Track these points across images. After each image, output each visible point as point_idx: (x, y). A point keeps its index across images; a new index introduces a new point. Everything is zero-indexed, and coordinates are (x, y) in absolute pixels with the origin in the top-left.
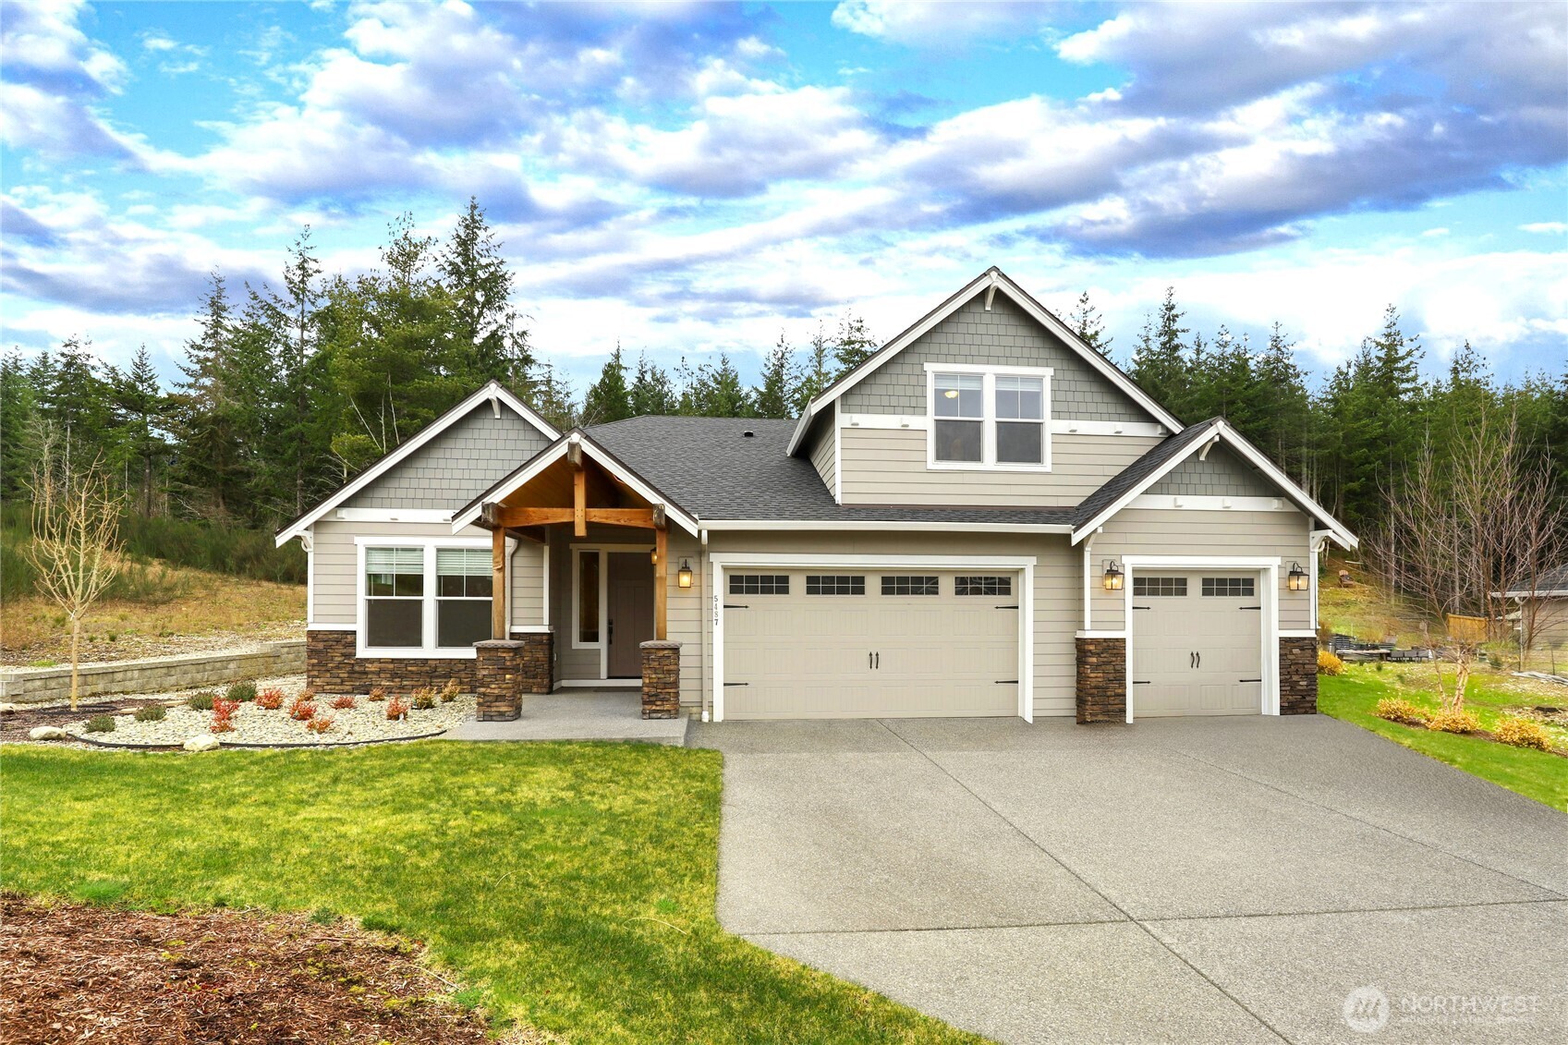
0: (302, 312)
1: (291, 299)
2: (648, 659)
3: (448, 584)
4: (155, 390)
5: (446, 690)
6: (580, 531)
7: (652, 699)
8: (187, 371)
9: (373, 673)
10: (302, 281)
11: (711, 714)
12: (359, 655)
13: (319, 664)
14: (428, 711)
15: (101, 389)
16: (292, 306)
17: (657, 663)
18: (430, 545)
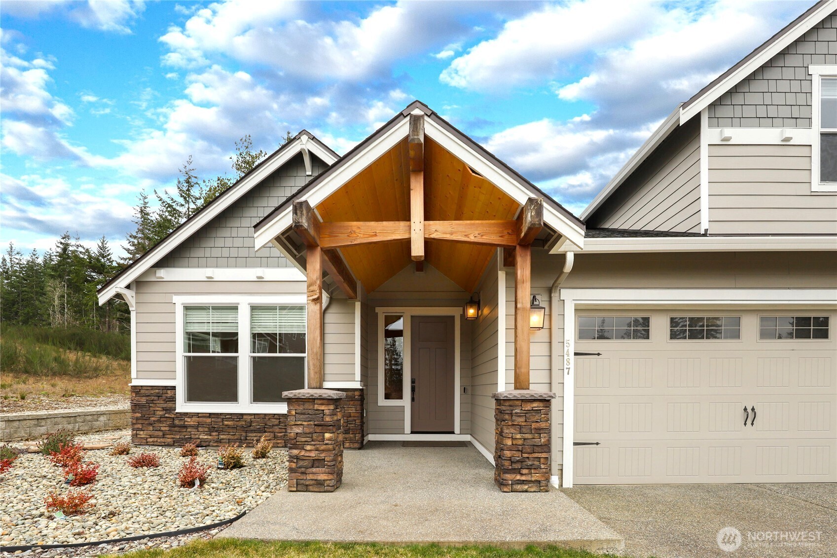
0: (188, 209)
1: (182, 201)
2: (511, 414)
3: (261, 340)
4: (111, 262)
5: (259, 445)
6: (418, 250)
7: (516, 466)
8: (128, 250)
9: (191, 426)
10: (188, 190)
11: (561, 478)
12: (179, 409)
13: (142, 418)
14: (235, 472)
15: (81, 261)
16: (182, 205)
17: (523, 419)
18: (244, 303)
